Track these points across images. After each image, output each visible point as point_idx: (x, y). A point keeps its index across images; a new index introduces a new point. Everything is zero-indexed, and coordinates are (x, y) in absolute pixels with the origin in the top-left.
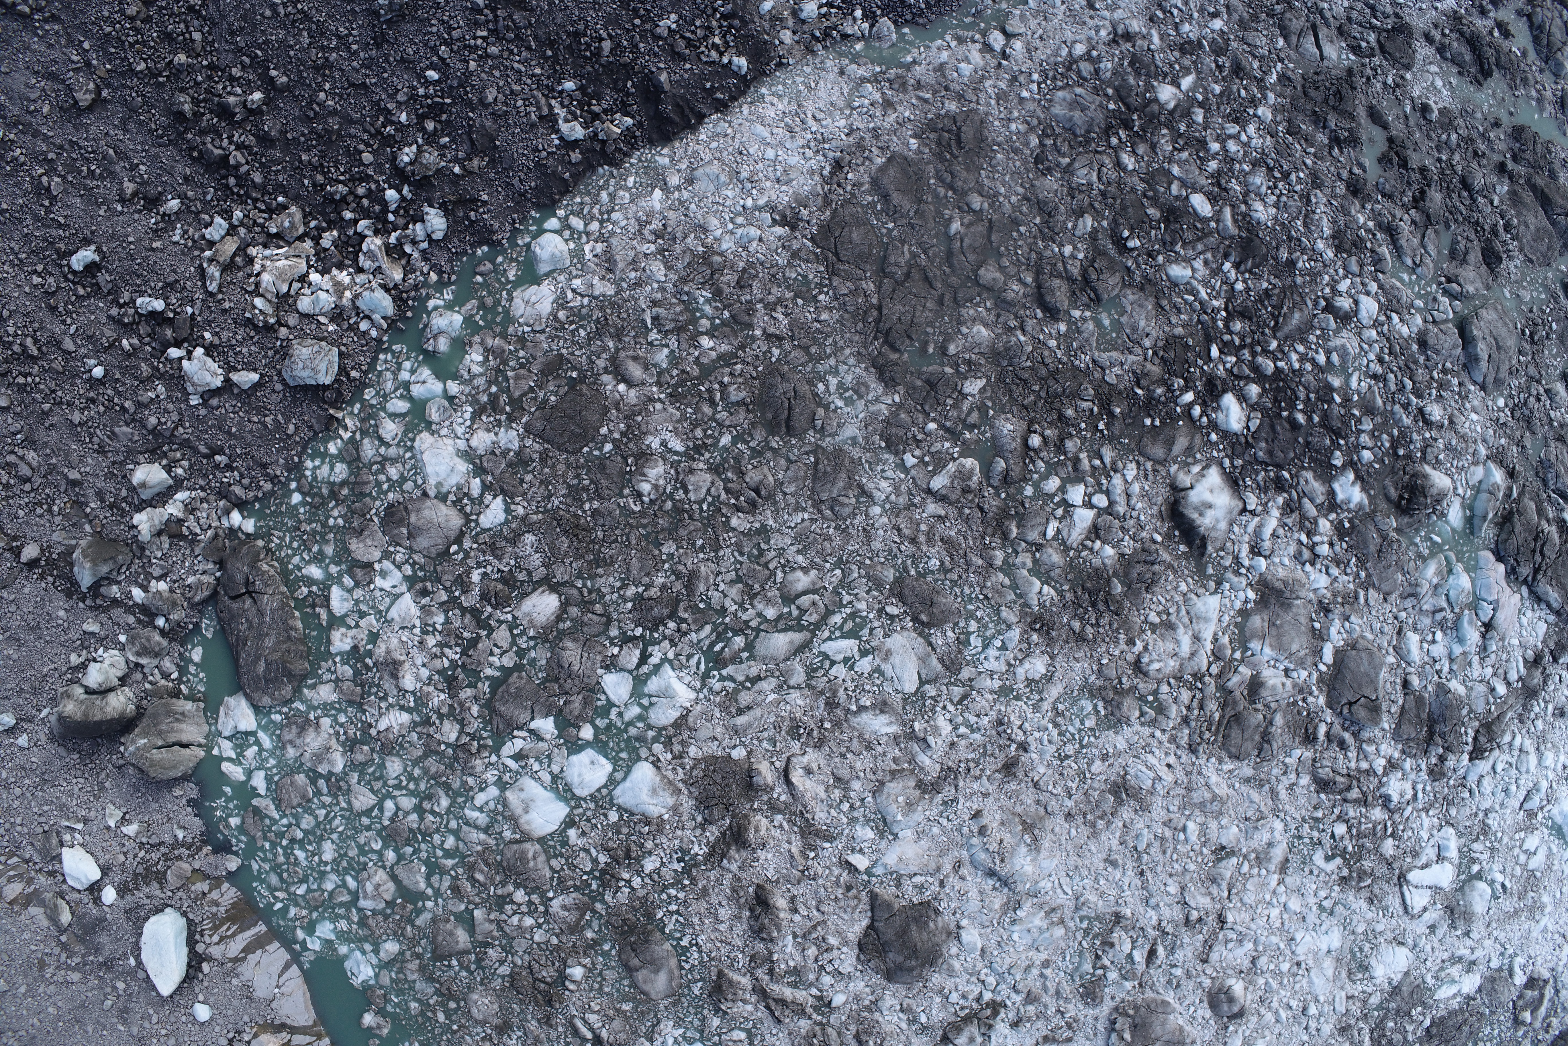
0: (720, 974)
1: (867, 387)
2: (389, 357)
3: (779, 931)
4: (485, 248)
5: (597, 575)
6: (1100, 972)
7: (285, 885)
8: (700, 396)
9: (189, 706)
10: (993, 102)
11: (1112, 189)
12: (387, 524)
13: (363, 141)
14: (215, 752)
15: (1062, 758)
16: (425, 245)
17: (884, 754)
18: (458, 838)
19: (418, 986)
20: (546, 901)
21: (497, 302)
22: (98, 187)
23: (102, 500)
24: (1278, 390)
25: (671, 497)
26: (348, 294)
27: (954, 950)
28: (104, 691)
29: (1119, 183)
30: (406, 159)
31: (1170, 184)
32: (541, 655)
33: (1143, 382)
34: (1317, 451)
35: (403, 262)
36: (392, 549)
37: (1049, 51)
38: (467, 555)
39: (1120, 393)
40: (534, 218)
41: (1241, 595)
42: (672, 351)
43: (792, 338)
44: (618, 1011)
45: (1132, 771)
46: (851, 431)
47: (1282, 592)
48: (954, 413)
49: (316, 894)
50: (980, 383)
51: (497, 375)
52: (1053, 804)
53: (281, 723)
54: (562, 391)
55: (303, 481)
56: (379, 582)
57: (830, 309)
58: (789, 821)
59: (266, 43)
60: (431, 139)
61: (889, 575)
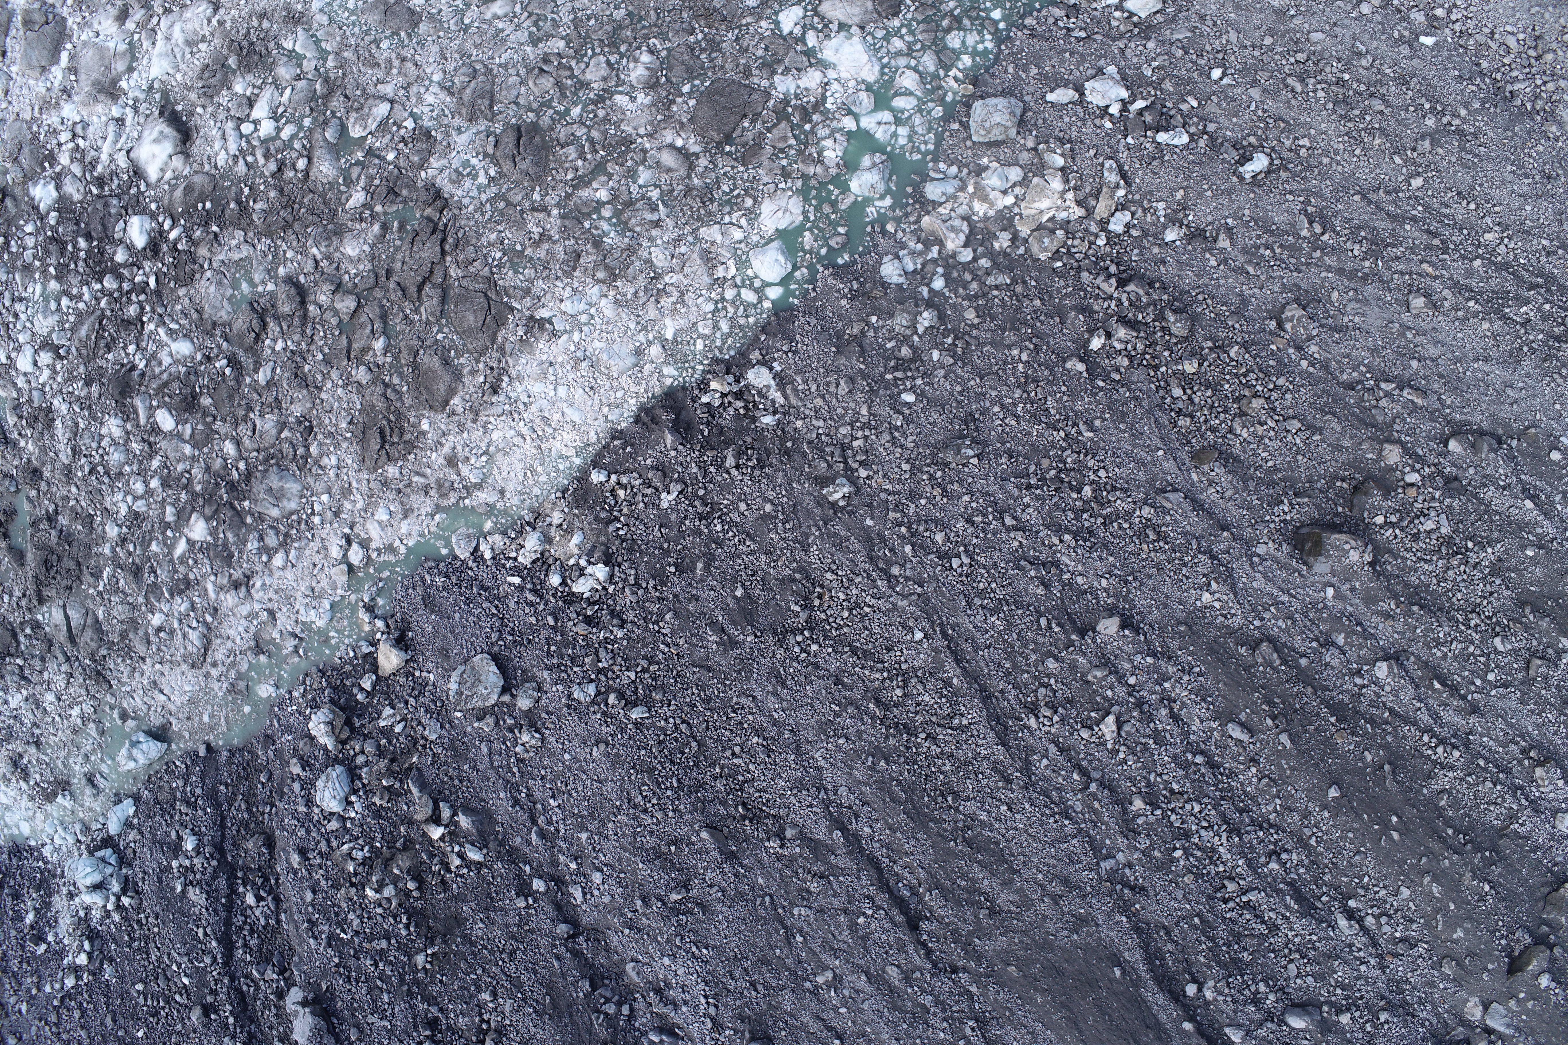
1: (450, 180)
2: (923, 147)
4: (840, 261)
8: (604, 146)
10: (354, 484)
11: (241, 416)
13: (977, 328)
16: (901, 253)
21: (818, 209)
22: (1259, 237)
24: (100, 263)
25: (622, 56)
26: (971, 189)
29: (236, 422)
30: (925, 315)
31: (192, 435)
33: (211, 236)
34: (69, 220)
35: (923, 235)
37: (307, 552)
39: (231, 224)
40: (795, 297)
42: (635, 182)
43: (522, 212)
46: (461, 140)
48: (372, 171)
50: (351, 203)
51: (806, 140)
54: (738, 132)
55: (992, 30)
57: (491, 245)
59: (1094, 395)
60: (906, 340)
61: (423, 28)
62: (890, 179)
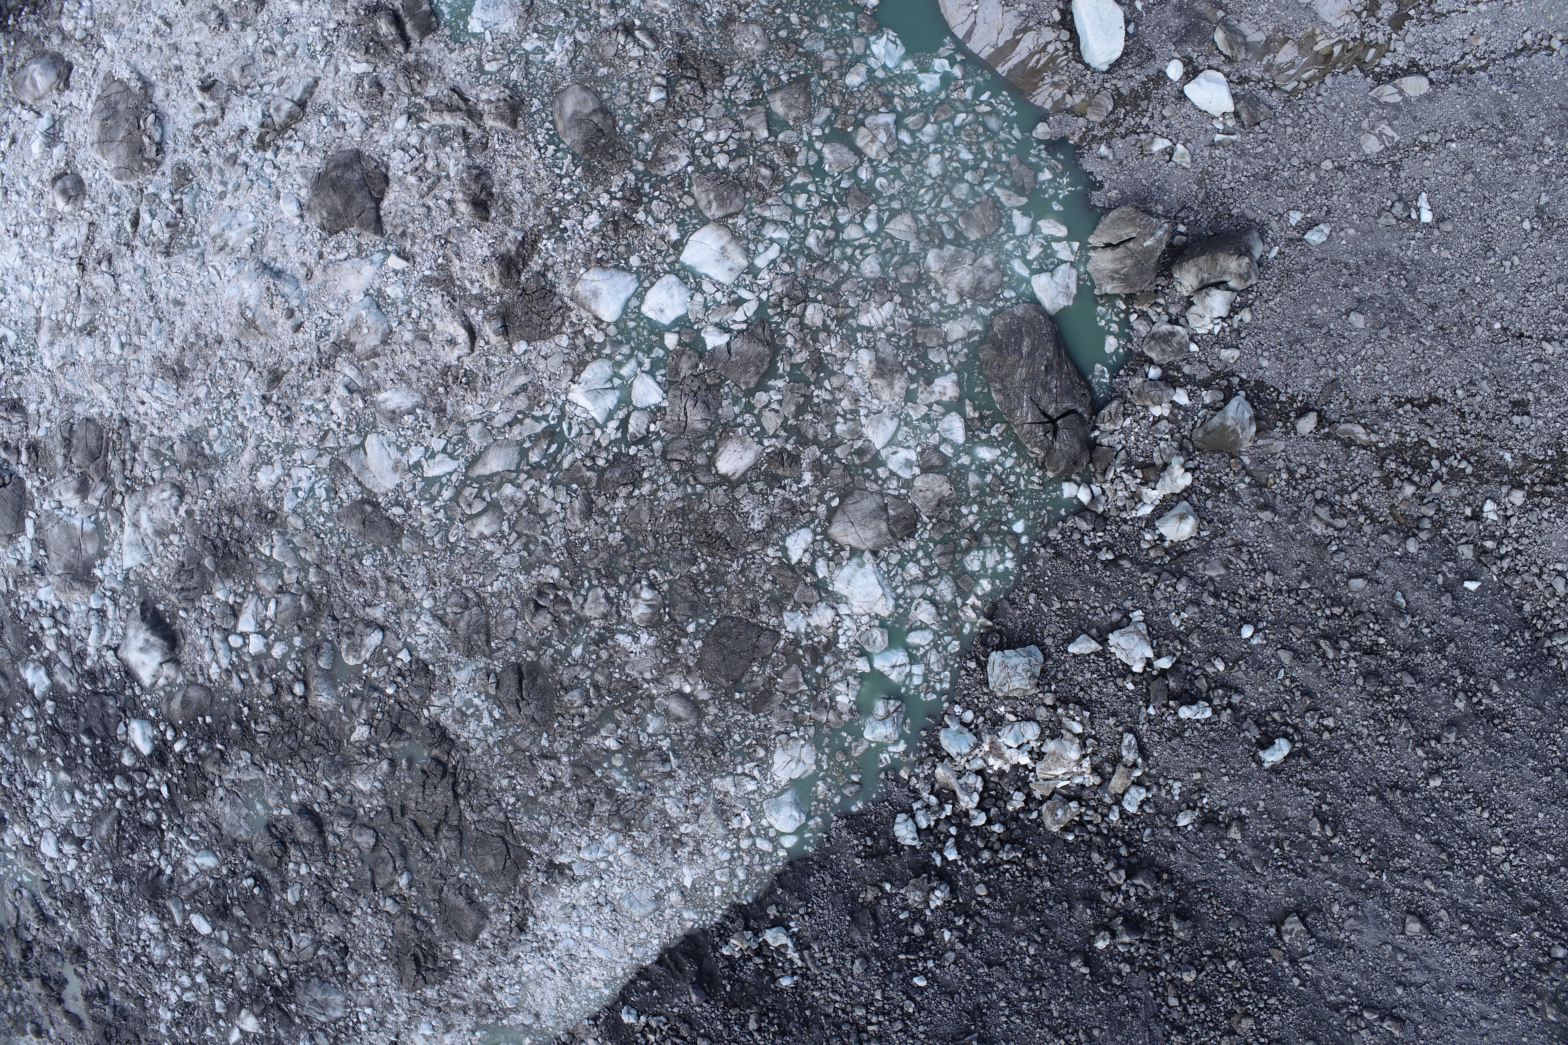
0: (514, 124)
1: (454, 720)
2: (938, 687)
3: (462, 180)
4: (854, 809)
5: (683, 499)
6: (177, 197)
7: (979, 120)
8: (609, 691)
9: (1109, 288)
10: (395, 1000)
11: (276, 931)
12: (911, 517)
13: (987, 907)
14: (1076, 245)
15: (232, 395)
16: (916, 806)
17: (387, 370)
18: (793, 207)
19: (822, 45)
20: (694, 160)
21: (831, 757)
22: (1270, 830)
23: (1232, 493)
24: (108, 763)
26: (986, 747)
27: (304, 193)
28: (1204, 287)
29: (272, 936)
30: (940, 893)
31: (230, 941)
32: (728, 409)
33: (217, 756)
34: (67, 711)
35: (937, 786)
36: (903, 491)
38: (820, 498)
39: (236, 743)
40: (809, 845)
41: (106, 571)
42: (644, 731)
43: (531, 758)
44: (611, 65)
45: (173, 393)
46: (462, 676)
47: (73, 579)
48: (373, 705)
49: (943, 117)
50: (355, 737)
51: (818, 685)
52: (234, 349)
53: (1003, 289)
54: (747, 677)
55: (1013, 546)
56: (912, 455)
58: (465, 289)
59: (1095, 1002)
60: (917, 916)
61: (406, 544)
62: (904, 723)
